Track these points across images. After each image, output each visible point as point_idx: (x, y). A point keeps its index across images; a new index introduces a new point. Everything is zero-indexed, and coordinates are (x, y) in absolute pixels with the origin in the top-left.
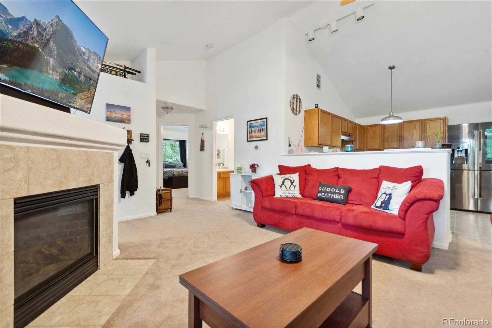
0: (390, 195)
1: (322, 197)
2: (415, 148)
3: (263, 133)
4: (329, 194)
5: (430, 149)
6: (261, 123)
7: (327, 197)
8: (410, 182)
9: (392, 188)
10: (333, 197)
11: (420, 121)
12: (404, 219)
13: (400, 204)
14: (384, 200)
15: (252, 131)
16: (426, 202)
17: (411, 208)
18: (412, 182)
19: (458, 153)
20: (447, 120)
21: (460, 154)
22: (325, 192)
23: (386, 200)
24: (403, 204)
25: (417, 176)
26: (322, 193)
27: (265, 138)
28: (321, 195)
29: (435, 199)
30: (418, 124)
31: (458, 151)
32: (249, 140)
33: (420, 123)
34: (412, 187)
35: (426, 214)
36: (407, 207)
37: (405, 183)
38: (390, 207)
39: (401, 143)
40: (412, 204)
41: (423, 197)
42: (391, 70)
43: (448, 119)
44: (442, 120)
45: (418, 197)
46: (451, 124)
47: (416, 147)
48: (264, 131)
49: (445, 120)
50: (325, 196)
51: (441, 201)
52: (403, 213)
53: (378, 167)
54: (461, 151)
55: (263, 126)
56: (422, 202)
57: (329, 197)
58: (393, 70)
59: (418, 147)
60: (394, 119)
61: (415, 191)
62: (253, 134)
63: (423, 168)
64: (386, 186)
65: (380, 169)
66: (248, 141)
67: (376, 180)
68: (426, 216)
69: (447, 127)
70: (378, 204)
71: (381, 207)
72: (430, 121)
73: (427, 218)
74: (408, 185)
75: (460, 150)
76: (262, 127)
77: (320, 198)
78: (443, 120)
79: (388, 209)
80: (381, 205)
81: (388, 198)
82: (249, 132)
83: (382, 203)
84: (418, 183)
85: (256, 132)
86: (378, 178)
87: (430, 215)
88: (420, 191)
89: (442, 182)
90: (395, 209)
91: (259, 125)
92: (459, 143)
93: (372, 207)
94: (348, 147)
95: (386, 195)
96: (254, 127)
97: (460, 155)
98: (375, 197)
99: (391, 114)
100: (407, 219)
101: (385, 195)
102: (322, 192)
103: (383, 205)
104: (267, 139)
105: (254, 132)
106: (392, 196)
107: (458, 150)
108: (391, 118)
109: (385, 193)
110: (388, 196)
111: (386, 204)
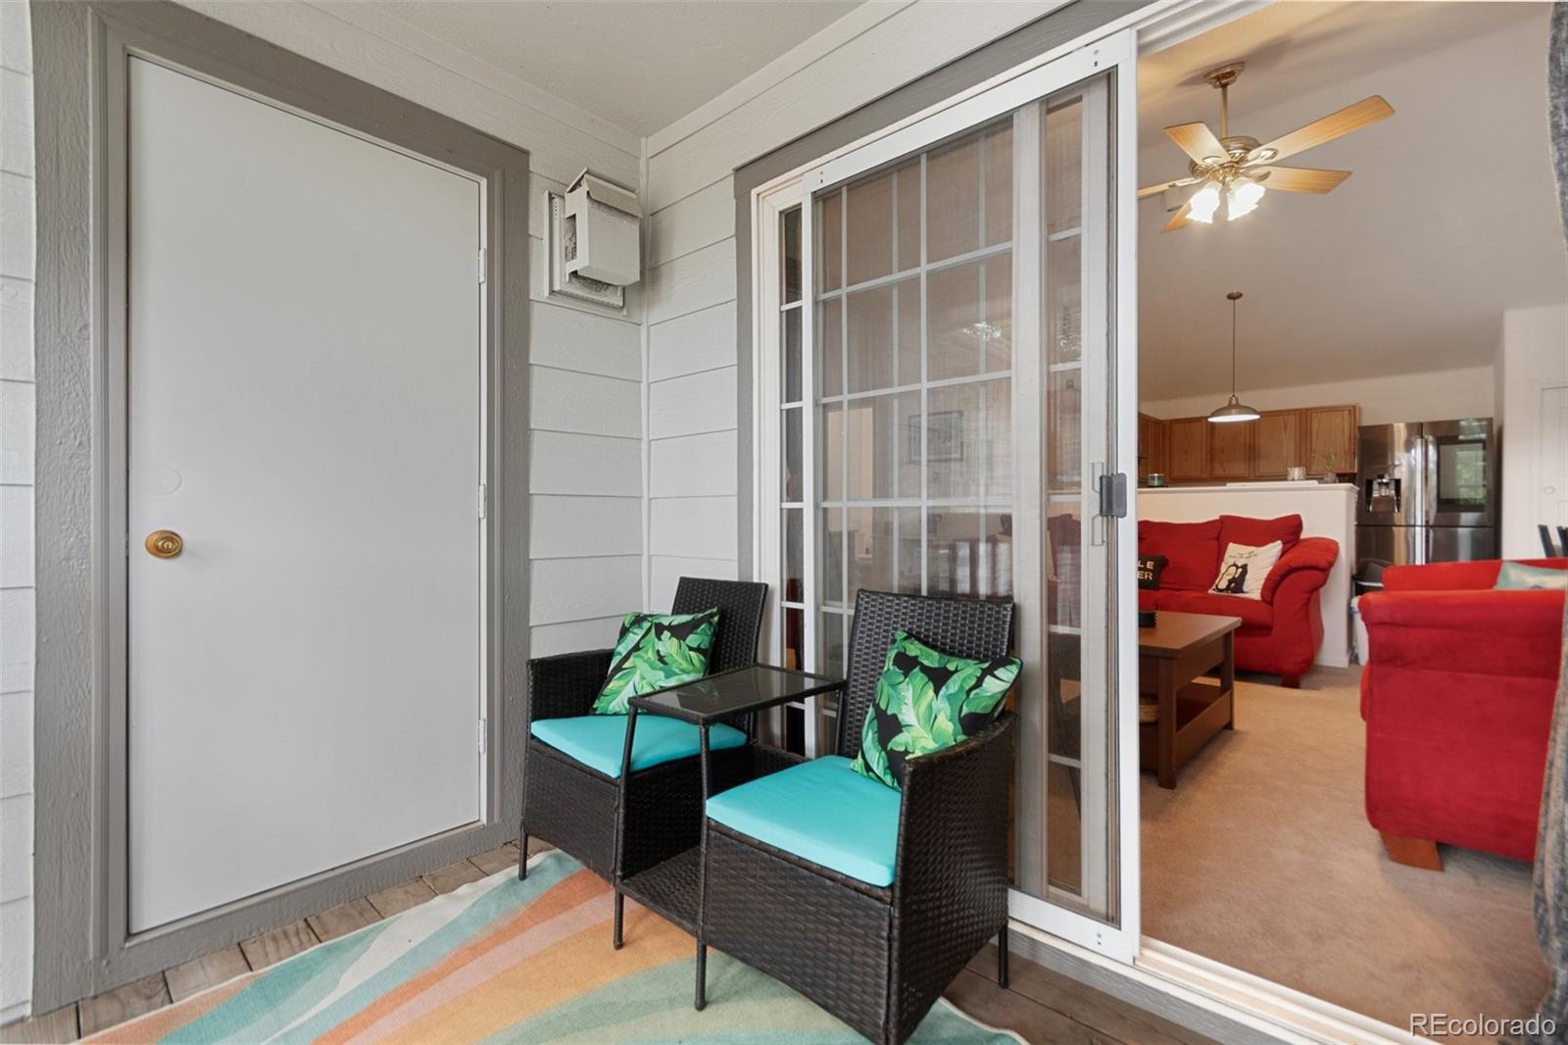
0: (1245, 567)
2: (1286, 480)
5: (1316, 482)
8: (1279, 542)
9: (1247, 555)
11: (1298, 413)
12: (1271, 603)
13: (1263, 581)
14: (1234, 578)
16: (1306, 572)
17: (1282, 584)
18: (1284, 544)
19: (1379, 490)
20: (1357, 413)
21: (1383, 490)
23: (1237, 576)
24: (1269, 579)
25: (1293, 534)
29: (1321, 566)
30: (1292, 419)
31: (1380, 484)
33: (1298, 417)
34: (1284, 553)
35: (1308, 592)
36: (1275, 582)
37: (1271, 545)
38: (1245, 588)
39: (1252, 463)
40: (1283, 577)
41: (1301, 564)
42: (1232, 301)
43: (1360, 409)
44: (1346, 412)
45: (1294, 565)
46: (1366, 422)
47: (1290, 478)
49: (1353, 411)
51: (1332, 570)
52: (1270, 594)
53: (1217, 518)
54: (1387, 484)
56: (1300, 573)
58: (1237, 301)
59: (1293, 480)
60: (1240, 413)
61: (1288, 556)
63: (1303, 518)
64: (1235, 553)
65: (1222, 523)
67: (1215, 542)
68: (1306, 596)
69: (1357, 430)
70: (1223, 584)
71: (1228, 588)
72: (1319, 414)
73: (1309, 600)
74: (1275, 548)
75: (1384, 481)
78: (1350, 411)
79: (1242, 592)
80: (1229, 586)
81: (1241, 573)
83: (1230, 582)
84: (1294, 545)
86: (1218, 538)
87: (1315, 593)
88: (1296, 557)
89: (1335, 544)
90: (1253, 589)
92: (1382, 466)
93: (1210, 591)
94: (1153, 478)
95: (1237, 567)
97: (1384, 492)
98: (1216, 573)
99: (1234, 402)
100: (1275, 603)
101: (1234, 568)
103: (1233, 585)
106: (1249, 568)
107: (1379, 481)
108: (1233, 411)
109: (1235, 565)
110: (1240, 570)
111: (1237, 584)
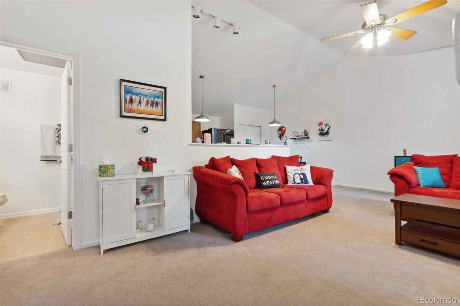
1: (269, 185)
3: (157, 110)
4: (273, 181)
6: (155, 93)
7: (272, 184)
10: (276, 183)
14: (301, 178)
15: (131, 101)
22: (269, 180)
26: (268, 182)
27: (162, 117)
28: (267, 183)
32: (124, 114)
38: (309, 181)
48: (159, 107)
50: (270, 184)
55: (158, 98)
57: (273, 183)
62: (135, 106)
66: (122, 116)
76: (156, 100)
77: (267, 186)
82: (126, 101)
85: (142, 104)
91: (150, 94)
95: (299, 175)
96: (137, 94)
102: (265, 180)
103: (304, 181)
104: (165, 120)
105: (137, 103)
